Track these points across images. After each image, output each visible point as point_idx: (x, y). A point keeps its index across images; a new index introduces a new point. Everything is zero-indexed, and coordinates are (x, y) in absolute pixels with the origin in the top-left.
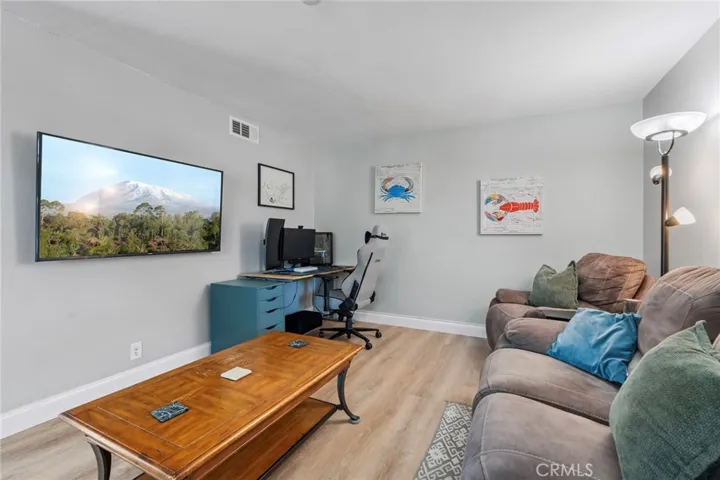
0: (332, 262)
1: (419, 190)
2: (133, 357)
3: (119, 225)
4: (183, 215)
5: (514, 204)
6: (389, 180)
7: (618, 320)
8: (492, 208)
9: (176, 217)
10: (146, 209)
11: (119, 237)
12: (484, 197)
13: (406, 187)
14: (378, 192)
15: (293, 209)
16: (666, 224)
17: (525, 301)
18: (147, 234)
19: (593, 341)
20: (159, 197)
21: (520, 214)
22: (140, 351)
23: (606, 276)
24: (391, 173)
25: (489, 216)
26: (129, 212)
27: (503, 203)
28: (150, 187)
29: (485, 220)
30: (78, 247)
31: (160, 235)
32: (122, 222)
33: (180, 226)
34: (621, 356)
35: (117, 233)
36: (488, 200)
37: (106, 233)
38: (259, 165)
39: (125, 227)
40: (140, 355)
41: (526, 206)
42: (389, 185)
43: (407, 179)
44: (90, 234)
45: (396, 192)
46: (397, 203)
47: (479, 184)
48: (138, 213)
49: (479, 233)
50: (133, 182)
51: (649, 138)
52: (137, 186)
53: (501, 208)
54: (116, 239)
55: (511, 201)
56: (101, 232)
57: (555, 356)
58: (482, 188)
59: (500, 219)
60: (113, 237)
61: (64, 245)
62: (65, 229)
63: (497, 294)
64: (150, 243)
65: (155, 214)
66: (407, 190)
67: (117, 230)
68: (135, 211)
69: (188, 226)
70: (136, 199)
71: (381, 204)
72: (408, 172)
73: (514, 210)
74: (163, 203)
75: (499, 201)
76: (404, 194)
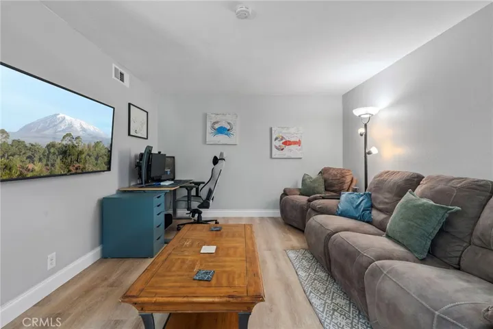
0: (174, 178)
1: (236, 130)
2: (49, 267)
3: (50, 152)
4: (93, 144)
5: (289, 141)
6: (217, 122)
7: (362, 195)
8: (278, 143)
9: (89, 146)
10: (69, 138)
11: (49, 163)
12: (274, 137)
13: (228, 128)
14: (209, 130)
15: (147, 138)
16: (367, 154)
17: (299, 193)
18: (69, 160)
19: (355, 206)
20: (79, 129)
21: (292, 147)
22: (54, 261)
23: (338, 178)
24: (219, 118)
25: (277, 148)
26: (58, 141)
27: (284, 141)
28: (73, 119)
29: (274, 150)
30: (18, 173)
31: (77, 161)
32: (52, 150)
33: (91, 153)
34: (368, 210)
35: (48, 160)
36: (276, 139)
37: (40, 160)
38: (130, 104)
39: (54, 154)
40: (54, 265)
41: (295, 143)
42: (217, 126)
43: (229, 123)
44: (28, 160)
45: (221, 130)
46: (222, 138)
47: (271, 129)
48: (64, 143)
49: (271, 157)
50: (61, 115)
51: (360, 116)
52: (64, 118)
53: (283, 143)
54: (47, 165)
55: (288, 139)
56: (36, 159)
57: (341, 215)
58: (273, 132)
59: (282, 149)
60: (45, 163)
61: (7, 171)
62: (9, 156)
63: (284, 191)
64: (71, 168)
65: (75, 142)
66: (229, 130)
67: (48, 157)
68: (62, 141)
69: (95, 154)
70: (63, 130)
71: (211, 138)
72: (229, 118)
73: (289, 145)
74: (81, 134)
75: (282, 140)
76: (226, 132)
